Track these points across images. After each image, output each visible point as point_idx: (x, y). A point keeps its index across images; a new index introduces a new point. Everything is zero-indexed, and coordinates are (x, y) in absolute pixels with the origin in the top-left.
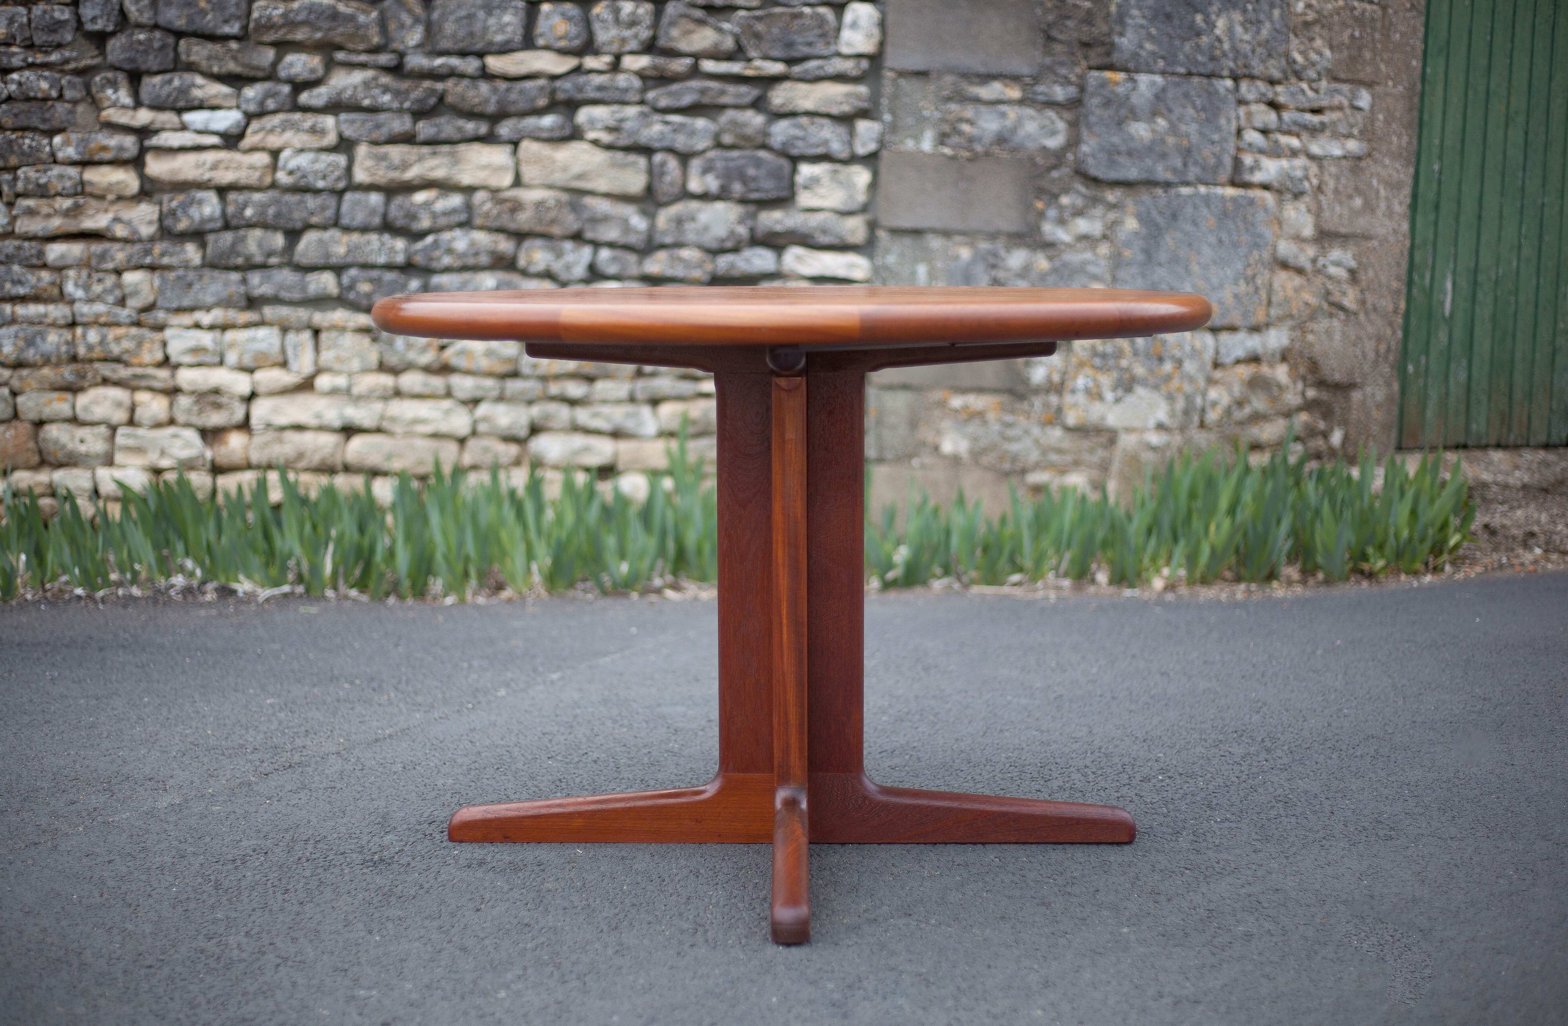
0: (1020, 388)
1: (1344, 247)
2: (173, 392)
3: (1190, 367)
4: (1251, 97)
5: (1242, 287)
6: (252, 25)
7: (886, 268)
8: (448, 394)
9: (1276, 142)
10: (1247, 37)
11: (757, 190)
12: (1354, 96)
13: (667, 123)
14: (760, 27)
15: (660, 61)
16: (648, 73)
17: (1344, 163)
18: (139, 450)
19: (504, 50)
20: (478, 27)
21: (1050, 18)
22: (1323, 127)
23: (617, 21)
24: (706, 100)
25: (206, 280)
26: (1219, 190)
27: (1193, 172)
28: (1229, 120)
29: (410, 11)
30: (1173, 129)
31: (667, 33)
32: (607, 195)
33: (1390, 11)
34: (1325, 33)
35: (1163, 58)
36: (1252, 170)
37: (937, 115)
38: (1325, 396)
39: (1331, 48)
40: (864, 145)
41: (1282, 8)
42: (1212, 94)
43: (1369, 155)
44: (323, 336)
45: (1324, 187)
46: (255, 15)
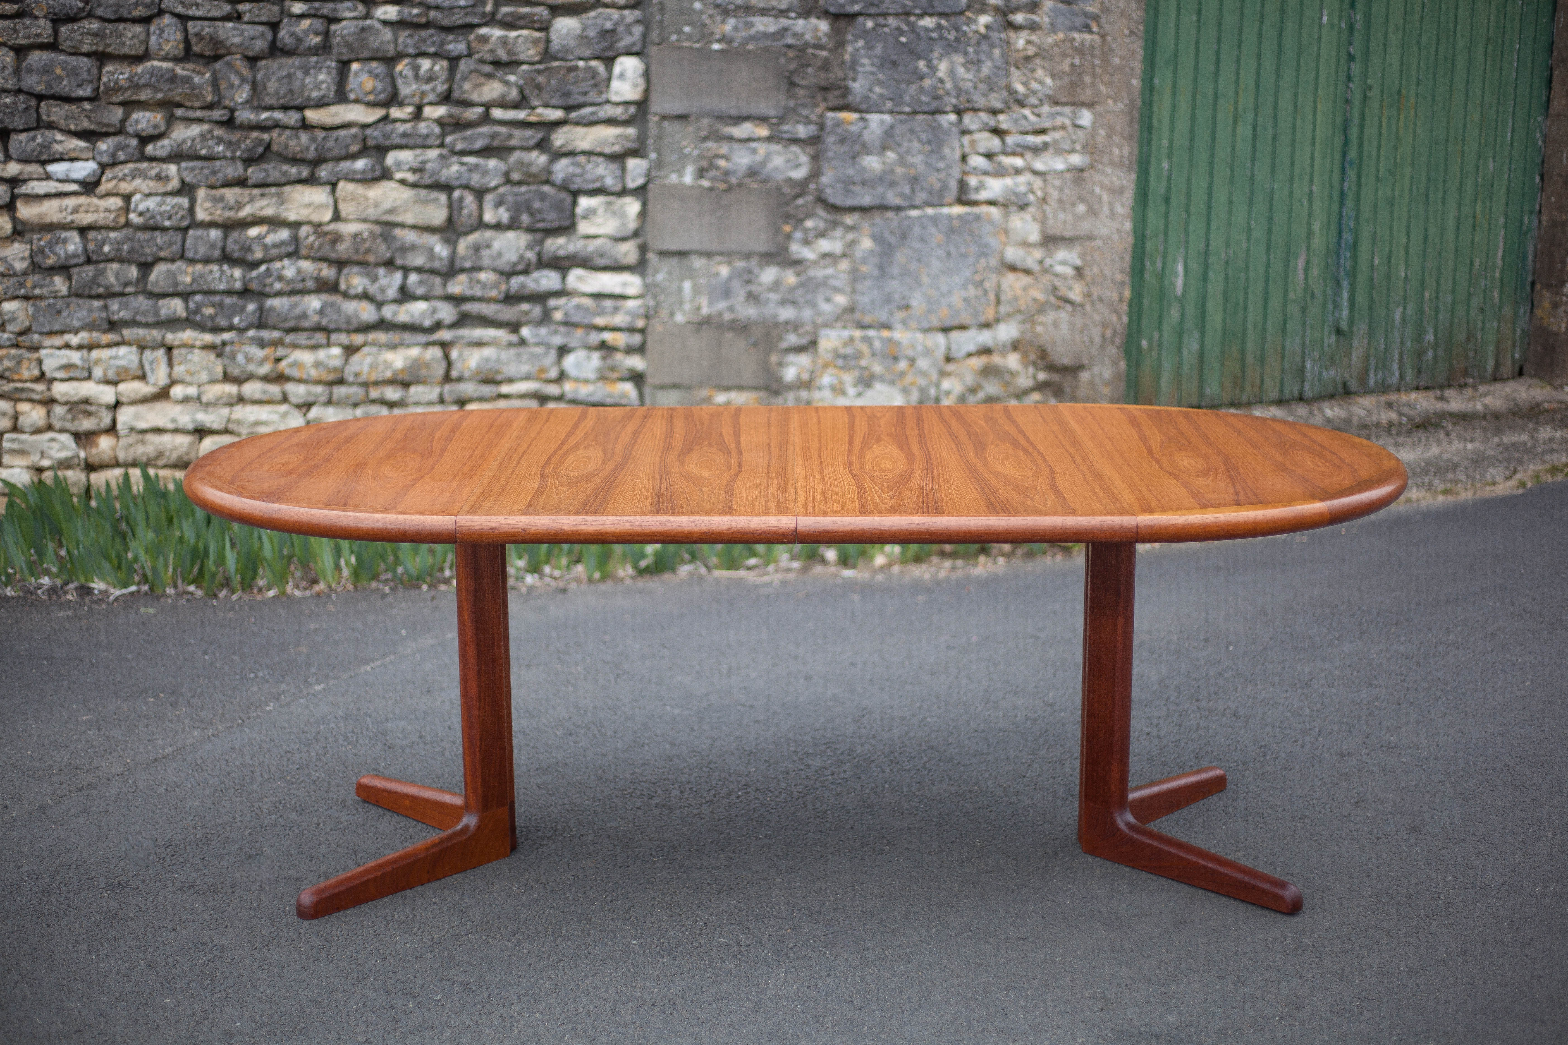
0: (775, 386)
1: (1070, 249)
2: (49, 402)
3: (923, 363)
4: (973, 127)
5: (971, 291)
6: (102, 88)
7: (656, 285)
8: (285, 399)
9: (1000, 163)
10: (969, 76)
11: (543, 220)
12: (1076, 115)
13: (463, 164)
14: (541, 79)
15: (456, 110)
16: (447, 120)
17: (1068, 175)
18: (22, 452)
19: (321, 104)
20: (297, 85)
21: (792, 66)
22: (1046, 146)
23: (417, 77)
24: (496, 143)
25: (72, 306)
26: (946, 210)
27: (920, 197)
28: (953, 149)
29: (238, 73)
30: (902, 161)
31: (461, 87)
32: (414, 227)
33: (1109, 38)
34: (1046, 64)
35: (891, 99)
36: (977, 190)
37: (696, 152)
38: (1055, 377)
39: (1053, 76)
40: (633, 180)
41: (1002, 47)
42: (936, 129)
43: (1092, 167)
44: (175, 352)
45: (1049, 199)
46: (105, 79)
